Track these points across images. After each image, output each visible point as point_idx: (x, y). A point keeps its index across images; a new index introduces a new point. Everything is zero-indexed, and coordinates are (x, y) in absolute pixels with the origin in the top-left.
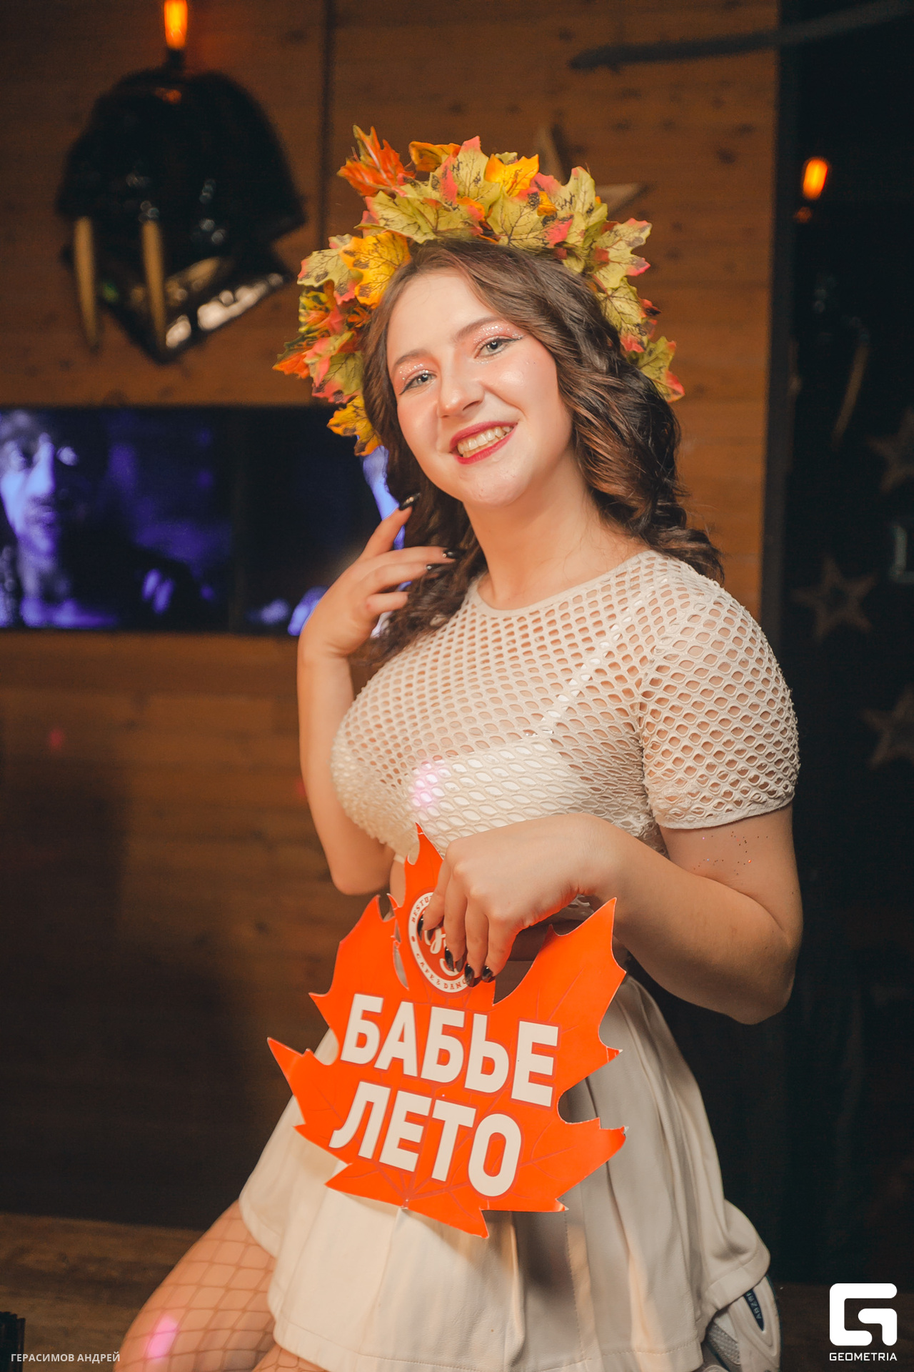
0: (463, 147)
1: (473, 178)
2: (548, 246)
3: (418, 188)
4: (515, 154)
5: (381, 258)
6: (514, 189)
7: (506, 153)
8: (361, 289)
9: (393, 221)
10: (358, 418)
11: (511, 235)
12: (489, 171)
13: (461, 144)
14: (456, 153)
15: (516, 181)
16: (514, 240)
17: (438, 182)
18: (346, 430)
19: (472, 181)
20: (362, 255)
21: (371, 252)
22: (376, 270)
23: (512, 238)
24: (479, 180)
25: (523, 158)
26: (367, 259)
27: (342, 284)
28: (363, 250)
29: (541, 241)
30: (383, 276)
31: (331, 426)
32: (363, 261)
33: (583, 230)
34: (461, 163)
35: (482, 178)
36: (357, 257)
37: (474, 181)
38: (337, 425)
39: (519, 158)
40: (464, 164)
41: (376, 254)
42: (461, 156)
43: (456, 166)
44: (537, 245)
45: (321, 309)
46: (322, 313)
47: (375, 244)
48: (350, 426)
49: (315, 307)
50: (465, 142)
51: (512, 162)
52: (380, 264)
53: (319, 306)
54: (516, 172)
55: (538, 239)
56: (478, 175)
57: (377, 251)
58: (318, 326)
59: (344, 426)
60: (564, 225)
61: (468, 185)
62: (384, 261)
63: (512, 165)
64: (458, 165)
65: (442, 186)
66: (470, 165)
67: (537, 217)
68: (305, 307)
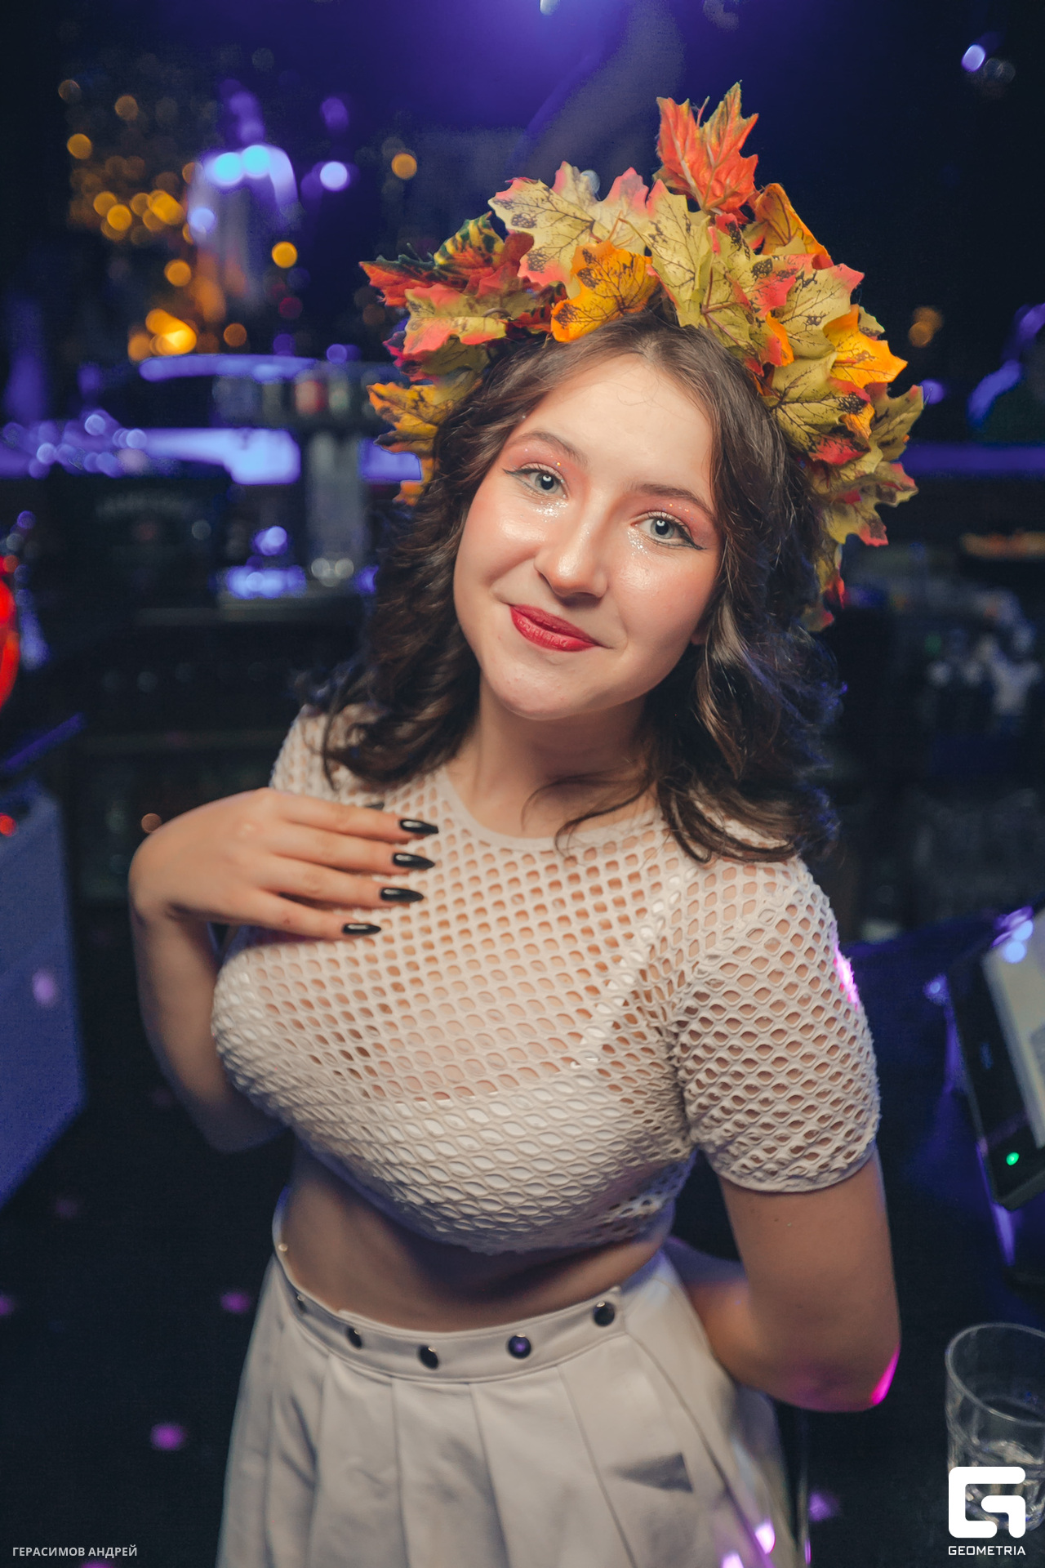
0: (835, 268)
1: (811, 312)
2: (811, 454)
3: (735, 249)
4: (882, 330)
5: (618, 289)
6: (843, 367)
7: (874, 318)
8: (563, 310)
9: (664, 241)
10: (414, 411)
11: (785, 403)
12: (838, 326)
13: (836, 262)
14: (817, 264)
15: (854, 363)
16: (784, 412)
17: (767, 273)
18: (386, 410)
19: (806, 314)
20: (599, 267)
21: (611, 272)
22: (599, 299)
23: (783, 407)
24: (817, 324)
25: (885, 344)
26: (599, 277)
27: (541, 256)
28: (605, 262)
29: (810, 444)
30: (600, 311)
31: (373, 391)
32: (593, 275)
33: (864, 472)
34: (816, 283)
35: (821, 326)
36: (591, 266)
37: (809, 317)
38: (381, 397)
39: (881, 337)
40: (818, 287)
41: (615, 280)
42: (822, 275)
43: (805, 278)
44: (802, 442)
45: (483, 255)
46: (480, 259)
47: (625, 267)
48: (396, 411)
49: (480, 249)
50: (842, 265)
51: (869, 334)
52: (610, 295)
53: (484, 250)
54: (865, 352)
55: (810, 438)
56: (821, 318)
57: (619, 276)
58: (464, 271)
59: (387, 404)
60: (850, 451)
61: (798, 311)
62: (617, 294)
63: (865, 337)
64: (809, 282)
65: (766, 281)
66: (822, 296)
67: (836, 420)
68: (466, 237)
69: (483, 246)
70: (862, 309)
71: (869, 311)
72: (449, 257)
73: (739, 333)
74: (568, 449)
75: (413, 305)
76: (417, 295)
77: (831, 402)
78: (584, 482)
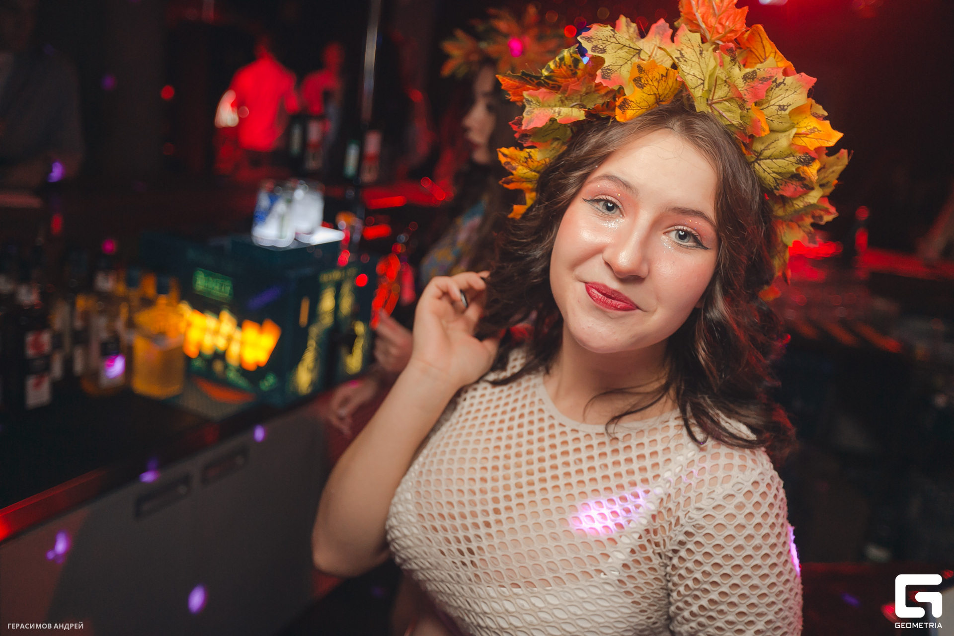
0: (798, 76)
1: (781, 103)
2: (775, 191)
3: (731, 65)
4: (826, 114)
5: (657, 89)
6: (800, 137)
7: (821, 107)
8: (623, 102)
9: (685, 61)
10: (525, 164)
11: (760, 160)
12: (799, 111)
13: (798, 72)
14: (786, 73)
15: (807, 134)
16: (759, 165)
17: (753, 79)
18: (508, 163)
19: (778, 104)
20: (646, 76)
21: (654, 79)
22: (645, 95)
23: (759, 162)
24: (785, 110)
25: (827, 122)
26: (646, 82)
27: (609, 70)
28: (650, 73)
29: (775, 185)
30: (646, 103)
31: (500, 152)
32: (643, 81)
33: (810, 203)
34: (785, 84)
35: (787, 112)
36: (642, 75)
37: (780, 106)
38: (505, 155)
39: (825, 118)
40: (786, 87)
41: (656, 84)
42: (789, 80)
43: (778, 82)
44: (770, 184)
45: (572, 70)
46: (570, 73)
47: (662, 76)
48: (514, 164)
49: (570, 66)
50: (803, 74)
51: (817, 116)
52: (652, 93)
53: (573, 68)
54: (815, 128)
55: (776, 181)
56: (788, 106)
57: (658, 82)
58: (559, 79)
59: (509, 160)
60: (801, 190)
61: (772, 102)
62: (657, 93)
63: (815, 118)
64: (780, 83)
65: (752, 84)
66: (789, 93)
67: (794, 170)
68: (562, 59)
69: (572, 65)
70: (814, 101)
71: (818, 102)
72: (552, 71)
73: (732, 116)
74: (626, 185)
75: (527, 100)
76: (529, 95)
77: (791, 159)
78: (635, 206)
